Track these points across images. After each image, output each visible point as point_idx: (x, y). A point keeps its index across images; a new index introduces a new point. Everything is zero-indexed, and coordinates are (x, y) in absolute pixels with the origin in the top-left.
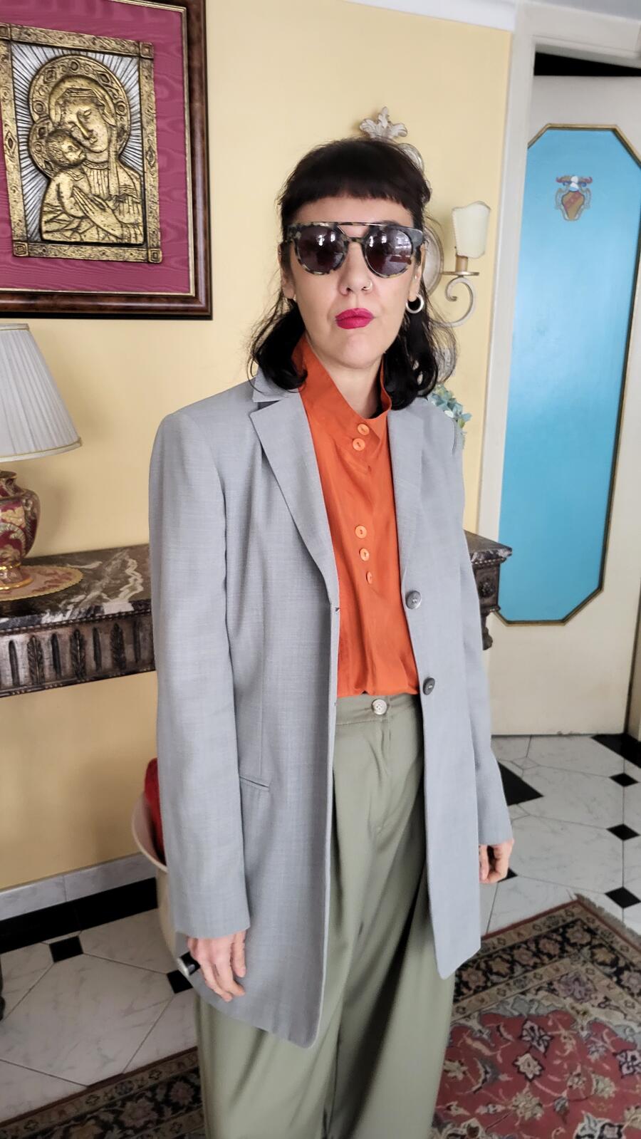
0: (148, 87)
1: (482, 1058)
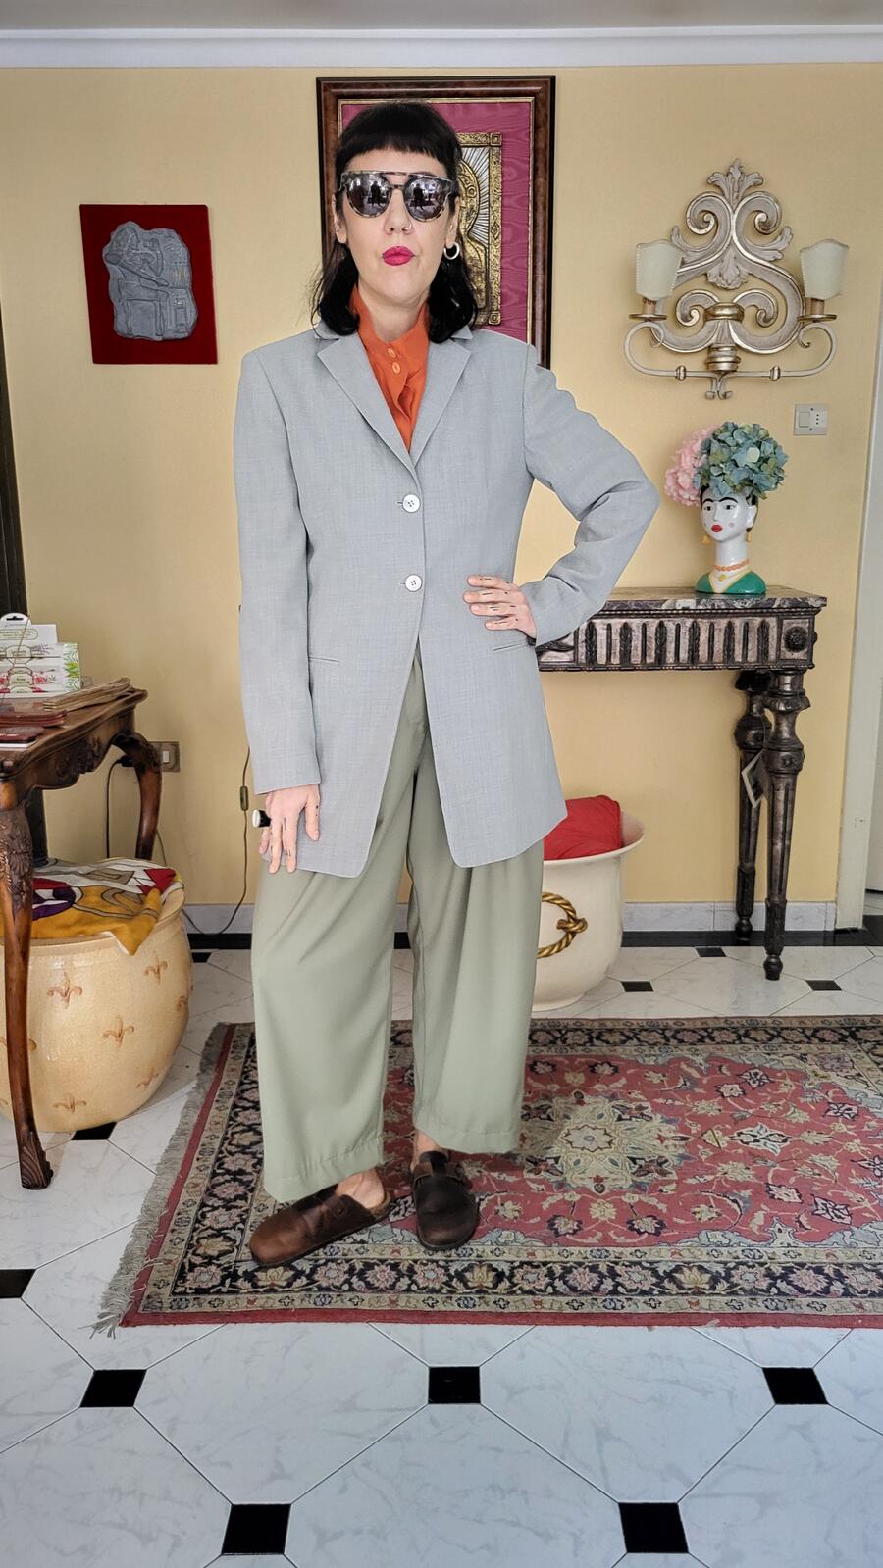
0: (496, 171)
1: (688, 1077)
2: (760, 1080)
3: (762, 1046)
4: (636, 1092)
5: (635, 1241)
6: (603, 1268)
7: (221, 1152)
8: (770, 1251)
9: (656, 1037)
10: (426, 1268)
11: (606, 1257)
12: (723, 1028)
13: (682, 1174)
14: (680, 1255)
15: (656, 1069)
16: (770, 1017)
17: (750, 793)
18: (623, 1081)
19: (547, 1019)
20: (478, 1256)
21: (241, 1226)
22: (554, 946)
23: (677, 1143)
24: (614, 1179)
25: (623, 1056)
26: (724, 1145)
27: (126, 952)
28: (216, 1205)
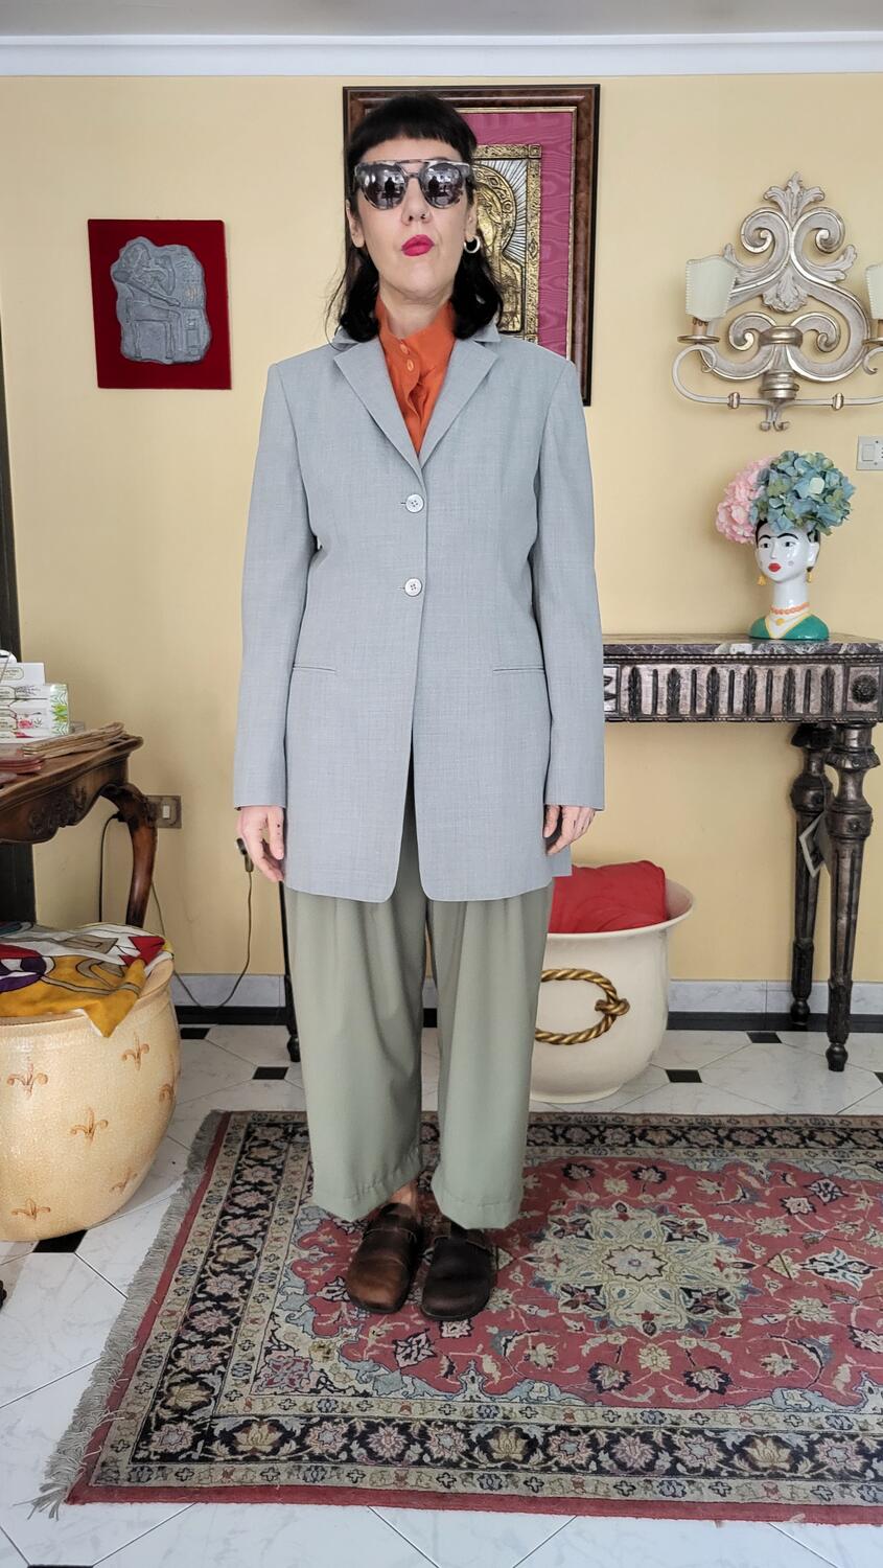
0: (534, 185)
1: (747, 1187)
2: (832, 1193)
3: (831, 1151)
4: (688, 1205)
5: (694, 1401)
6: (658, 1438)
7: (204, 1271)
8: (861, 1418)
9: (707, 1137)
10: (441, 1431)
11: (661, 1422)
12: (784, 1128)
13: (748, 1313)
14: (751, 1422)
15: (709, 1176)
16: (836, 1116)
17: (809, 860)
18: (672, 1190)
19: (582, 1113)
20: (505, 1417)
21: (221, 1368)
22: (591, 1031)
23: (739, 1271)
24: (667, 1317)
25: (671, 1160)
26: (795, 1275)
27: (99, 1033)
28: (193, 1341)
